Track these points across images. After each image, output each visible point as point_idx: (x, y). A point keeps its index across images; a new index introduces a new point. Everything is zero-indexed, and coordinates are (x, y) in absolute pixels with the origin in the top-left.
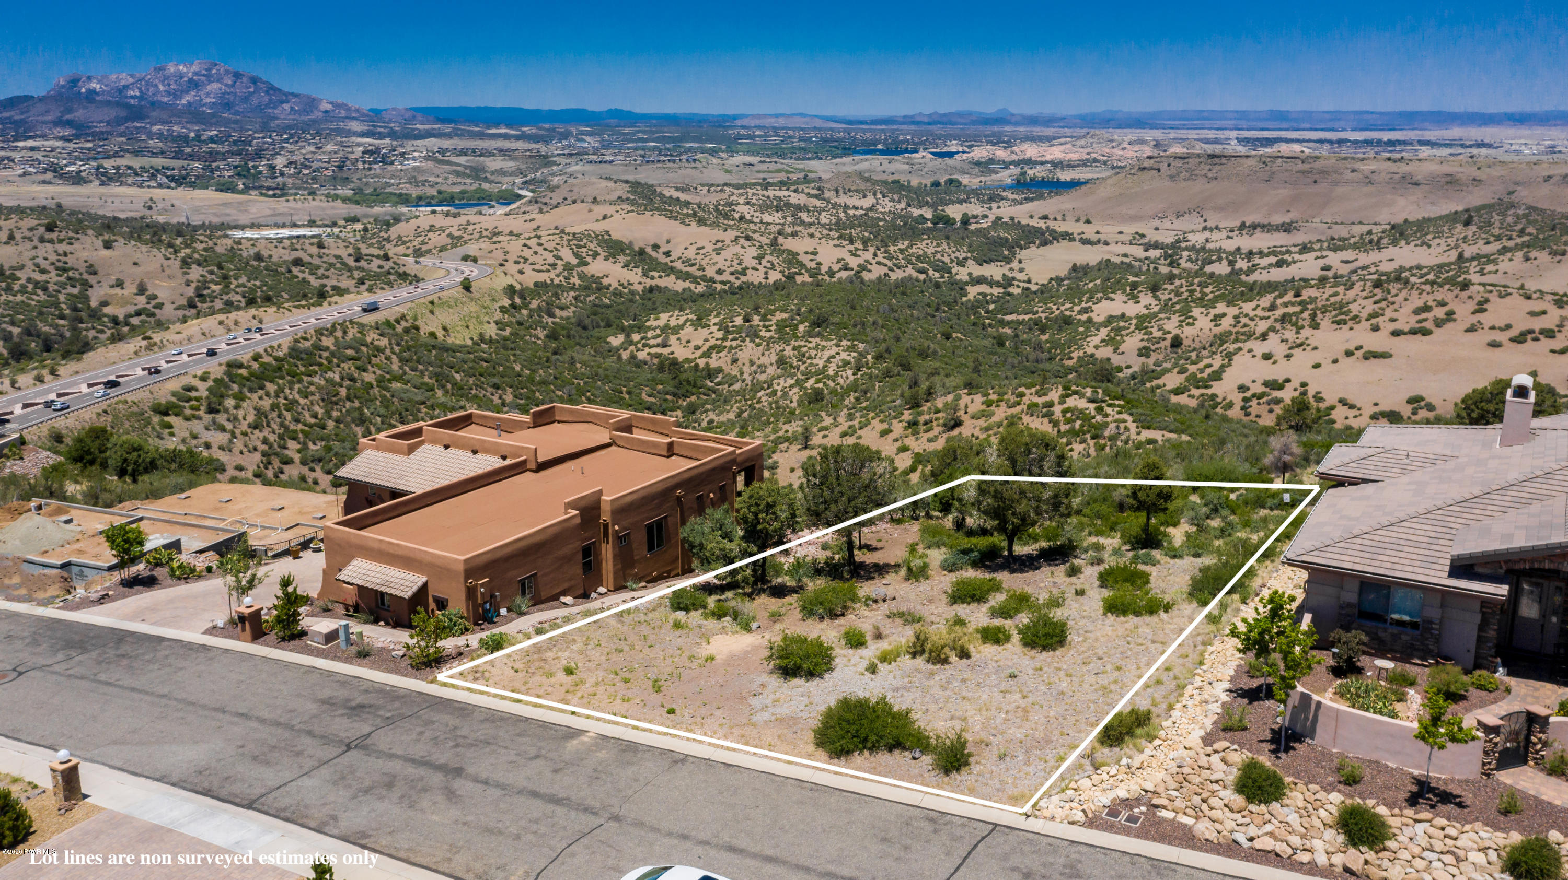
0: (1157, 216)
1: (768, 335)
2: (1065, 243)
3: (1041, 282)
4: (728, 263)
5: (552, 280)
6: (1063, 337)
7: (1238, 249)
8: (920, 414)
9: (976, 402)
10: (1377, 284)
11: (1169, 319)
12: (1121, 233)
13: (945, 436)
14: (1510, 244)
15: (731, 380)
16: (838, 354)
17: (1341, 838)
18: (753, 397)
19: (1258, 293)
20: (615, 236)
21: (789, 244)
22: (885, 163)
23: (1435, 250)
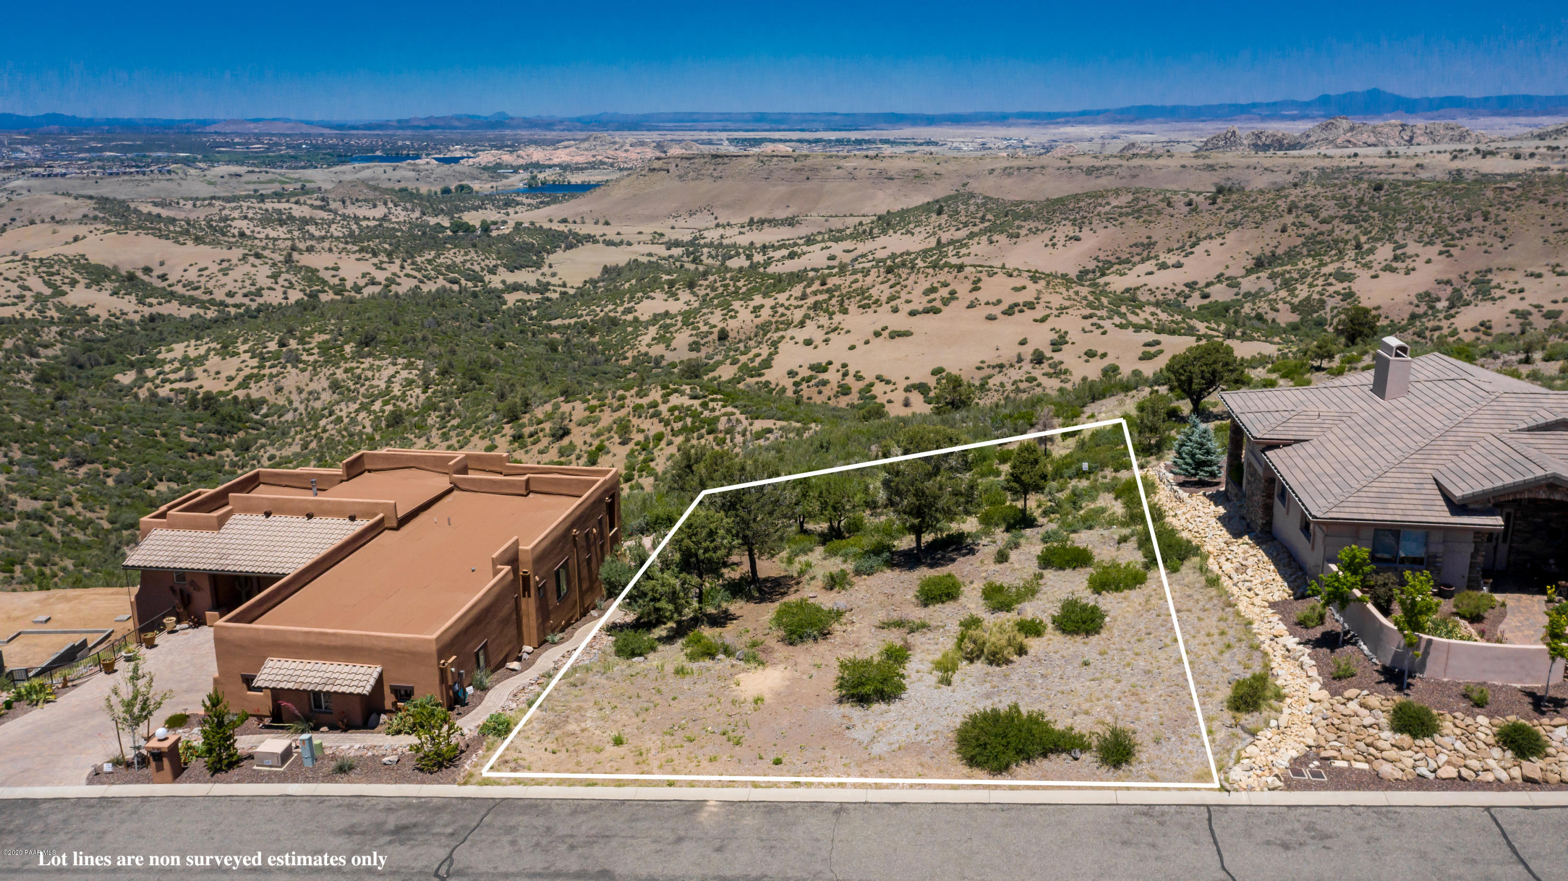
0: (669, 216)
1: (311, 358)
2: (589, 245)
3: (576, 286)
4: (239, 284)
5: (22, 315)
6: (614, 338)
7: (752, 243)
8: (523, 426)
9: (578, 410)
10: (889, 271)
11: (712, 313)
12: (640, 233)
13: (557, 445)
14: (976, 229)
15: (280, 411)
16: (397, 372)
17: (1509, 754)
18: (316, 427)
19: (789, 284)
20: (94, 259)
21: (306, 260)
22: (389, 170)
23: (918, 237)
